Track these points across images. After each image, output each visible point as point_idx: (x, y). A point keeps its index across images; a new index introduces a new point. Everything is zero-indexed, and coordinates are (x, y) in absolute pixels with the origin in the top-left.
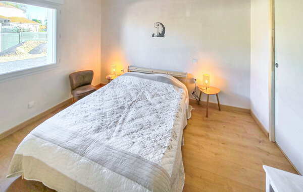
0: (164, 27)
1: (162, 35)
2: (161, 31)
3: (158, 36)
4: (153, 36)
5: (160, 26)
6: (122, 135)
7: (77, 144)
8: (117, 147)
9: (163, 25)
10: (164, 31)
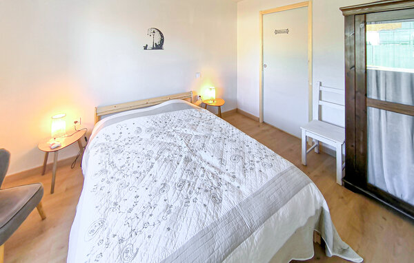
0: (162, 36)
1: (159, 47)
2: (157, 41)
3: (153, 48)
4: (146, 48)
5: (157, 34)
6: (242, 176)
7: (230, 234)
8: (259, 187)
9: (161, 33)
10: (162, 40)
